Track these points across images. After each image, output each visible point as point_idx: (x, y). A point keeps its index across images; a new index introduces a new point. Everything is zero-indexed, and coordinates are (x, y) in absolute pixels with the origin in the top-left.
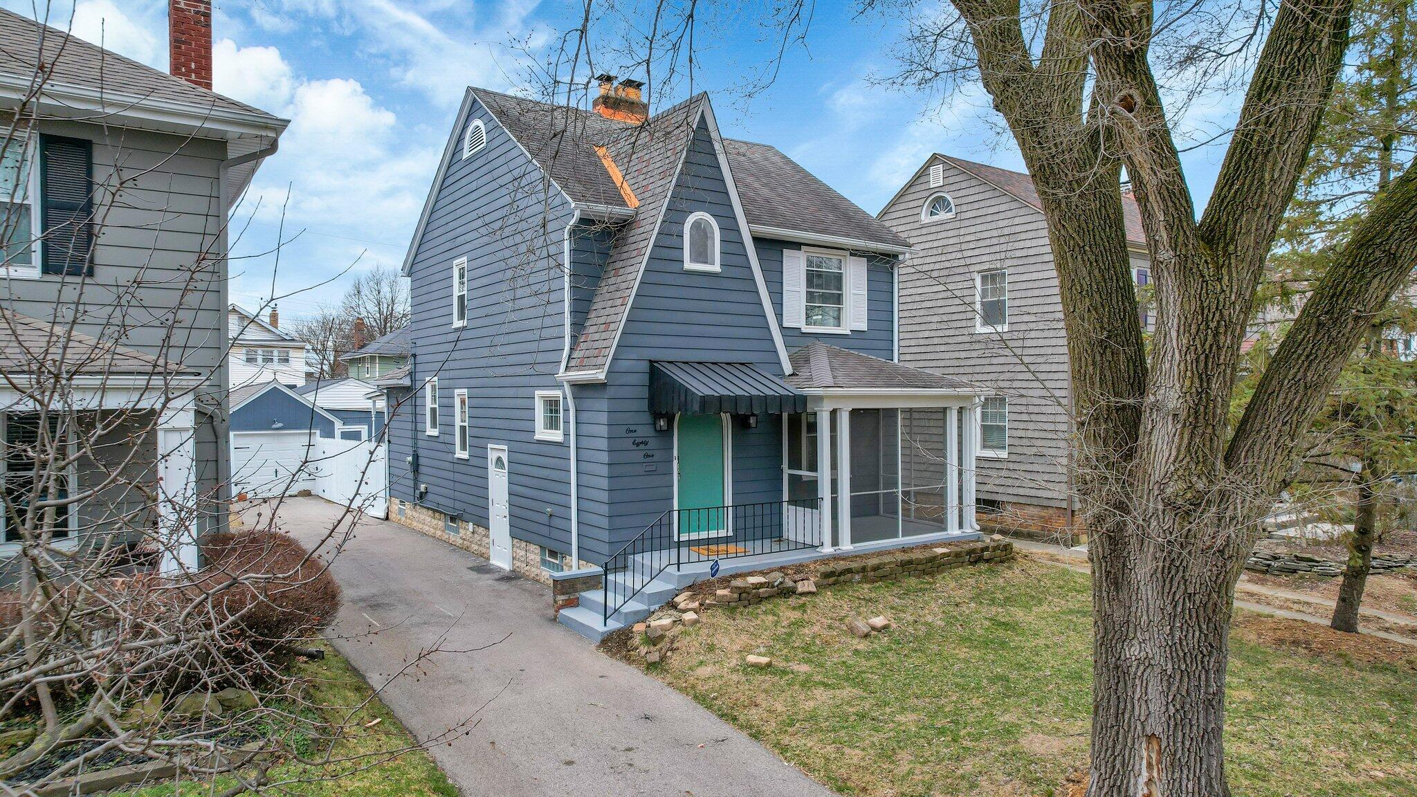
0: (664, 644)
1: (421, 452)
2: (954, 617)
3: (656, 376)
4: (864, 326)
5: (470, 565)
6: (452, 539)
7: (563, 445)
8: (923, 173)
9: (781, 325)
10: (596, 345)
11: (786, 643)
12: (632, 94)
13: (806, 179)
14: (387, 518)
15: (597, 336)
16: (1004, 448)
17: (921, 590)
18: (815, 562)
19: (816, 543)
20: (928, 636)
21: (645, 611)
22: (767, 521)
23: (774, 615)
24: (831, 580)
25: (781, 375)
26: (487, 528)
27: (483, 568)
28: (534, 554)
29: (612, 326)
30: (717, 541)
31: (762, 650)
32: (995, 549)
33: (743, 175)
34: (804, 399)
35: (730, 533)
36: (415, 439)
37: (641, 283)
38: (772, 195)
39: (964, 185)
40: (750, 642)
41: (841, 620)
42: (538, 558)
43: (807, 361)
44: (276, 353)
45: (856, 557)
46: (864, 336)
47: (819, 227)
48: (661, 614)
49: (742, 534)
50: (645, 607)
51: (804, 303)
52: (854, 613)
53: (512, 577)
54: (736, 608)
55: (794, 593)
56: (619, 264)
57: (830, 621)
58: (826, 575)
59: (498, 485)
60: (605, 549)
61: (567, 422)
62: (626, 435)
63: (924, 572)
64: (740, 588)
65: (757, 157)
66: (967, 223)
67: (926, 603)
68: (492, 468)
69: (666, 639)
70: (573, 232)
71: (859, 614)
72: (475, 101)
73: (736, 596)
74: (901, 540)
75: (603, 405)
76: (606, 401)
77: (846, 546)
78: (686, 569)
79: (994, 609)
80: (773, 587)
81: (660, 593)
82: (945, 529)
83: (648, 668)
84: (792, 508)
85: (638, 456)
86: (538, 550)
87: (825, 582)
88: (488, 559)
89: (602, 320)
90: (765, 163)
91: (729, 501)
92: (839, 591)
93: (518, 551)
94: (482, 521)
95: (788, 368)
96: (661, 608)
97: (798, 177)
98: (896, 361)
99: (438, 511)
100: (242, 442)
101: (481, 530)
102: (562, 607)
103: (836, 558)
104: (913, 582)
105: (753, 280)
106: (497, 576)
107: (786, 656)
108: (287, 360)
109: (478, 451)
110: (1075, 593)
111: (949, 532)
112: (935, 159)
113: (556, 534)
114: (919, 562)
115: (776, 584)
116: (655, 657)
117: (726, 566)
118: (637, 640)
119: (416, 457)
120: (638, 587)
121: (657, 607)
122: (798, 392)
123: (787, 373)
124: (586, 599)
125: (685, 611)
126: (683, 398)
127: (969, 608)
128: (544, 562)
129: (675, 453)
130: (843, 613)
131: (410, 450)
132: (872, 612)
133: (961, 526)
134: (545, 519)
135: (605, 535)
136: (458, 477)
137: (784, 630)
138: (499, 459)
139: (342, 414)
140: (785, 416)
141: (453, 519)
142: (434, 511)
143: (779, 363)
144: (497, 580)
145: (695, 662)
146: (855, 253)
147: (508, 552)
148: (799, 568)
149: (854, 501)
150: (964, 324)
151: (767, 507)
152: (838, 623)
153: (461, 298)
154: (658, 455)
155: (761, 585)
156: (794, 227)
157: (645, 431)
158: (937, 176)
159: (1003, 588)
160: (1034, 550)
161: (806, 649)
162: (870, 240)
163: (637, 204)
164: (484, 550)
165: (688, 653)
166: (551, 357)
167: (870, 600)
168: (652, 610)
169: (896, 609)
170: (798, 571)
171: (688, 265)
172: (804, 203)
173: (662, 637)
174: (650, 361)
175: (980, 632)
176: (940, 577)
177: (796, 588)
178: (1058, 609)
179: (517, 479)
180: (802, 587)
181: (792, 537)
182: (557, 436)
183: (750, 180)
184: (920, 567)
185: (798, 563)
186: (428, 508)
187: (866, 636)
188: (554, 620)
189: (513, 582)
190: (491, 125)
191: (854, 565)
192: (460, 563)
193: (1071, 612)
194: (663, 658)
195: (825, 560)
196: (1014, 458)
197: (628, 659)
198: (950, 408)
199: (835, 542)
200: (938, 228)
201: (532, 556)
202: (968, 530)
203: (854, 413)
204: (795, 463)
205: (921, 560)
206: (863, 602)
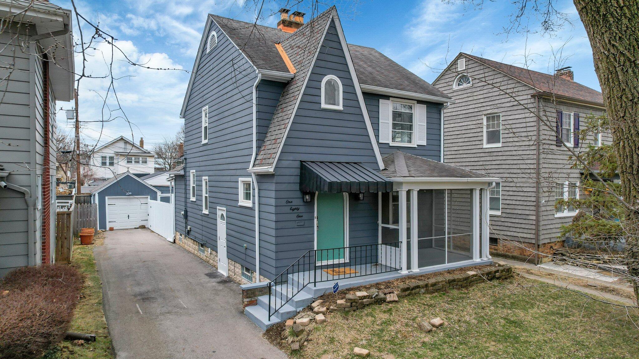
0: (303, 336)
1: (188, 209)
2: (483, 317)
3: (304, 168)
4: (424, 143)
5: (207, 272)
6: (201, 256)
7: (252, 209)
8: (455, 63)
9: (378, 142)
10: (269, 152)
11: (380, 337)
12: (298, 19)
13: (392, 64)
14: (174, 242)
15: (270, 147)
16: (499, 209)
17: (460, 298)
18: (397, 280)
19: (398, 267)
20: (468, 331)
21: (293, 312)
22: (369, 254)
23: (372, 316)
24: (407, 293)
25: (378, 169)
26: (217, 252)
27: (213, 275)
28: (238, 269)
29: (278, 141)
30: (339, 265)
31: (364, 342)
32: (502, 271)
33: (358, 61)
34: (391, 184)
35: (347, 261)
36: (186, 202)
37: (295, 115)
38: (374, 71)
39: (477, 69)
40: (357, 336)
41: (413, 320)
42: (240, 272)
43: (393, 162)
44: (141, 159)
45: (421, 276)
46: (425, 148)
47: (399, 87)
48: (303, 314)
49: (354, 261)
50: (294, 309)
51: (391, 129)
52: (421, 314)
53: (226, 281)
54: (349, 311)
55: (385, 301)
56: (284, 105)
57: (406, 321)
58: (404, 290)
59: (222, 228)
60: (273, 271)
61: (254, 196)
62: (286, 204)
63: (462, 287)
64: (351, 300)
65: (366, 53)
66: (478, 89)
67: (465, 307)
68: (219, 220)
69: (305, 333)
70: (257, 87)
71: (424, 315)
72: (212, 22)
73: (349, 304)
74: (447, 265)
75: (273, 187)
76: (274, 185)
77: (416, 270)
78: (320, 286)
79: (505, 311)
80: (372, 298)
81: (303, 301)
82: (471, 258)
83: (291, 353)
84: (384, 246)
85: (294, 216)
86: (240, 267)
87: (404, 294)
88: (217, 269)
89: (273, 137)
90: (370, 56)
91: (347, 244)
92: (412, 299)
93: (231, 266)
94: (215, 248)
95: (382, 166)
96: (304, 309)
97: (388, 63)
98: (442, 161)
99: (196, 241)
100: (112, 202)
101: (214, 253)
102: (247, 305)
103: (410, 277)
104: (455, 292)
105: (362, 115)
106: (219, 280)
107: (379, 347)
108: (146, 162)
109: (213, 210)
110: (552, 300)
111: (474, 260)
112: (461, 55)
113: (249, 259)
114: (459, 280)
115: (373, 296)
116: (296, 346)
117: (343, 283)
118: (287, 332)
119: (186, 212)
120: (290, 296)
121: (301, 309)
122: (388, 180)
123: (381, 168)
124: (261, 301)
125: (317, 313)
126: (319, 183)
127: (490, 310)
128: (243, 274)
129: (316, 215)
130: (415, 315)
131: (183, 208)
132: (432, 314)
133: (481, 257)
134: (243, 250)
135: (273, 263)
136: (204, 223)
137: (378, 327)
138: (222, 215)
139: (161, 188)
140: (380, 194)
141: (202, 246)
142: (194, 241)
143: (377, 163)
144: (219, 282)
145: (321, 351)
146: (420, 102)
147: (226, 265)
148: (388, 284)
149: (420, 242)
150: (477, 143)
151: (369, 248)
152: (411, 321)
153: (206, 128)
154: (305, 216)
155: (365, 297)
156: (386, 87)
157: (297, 202)
158: (462, 65)
159: (509, 296)
160: (517, 266)
161: (392, 342)
162: (428, 94)
163: (295, 71)
164: (215, 264)
165: (317, 344)
166: (246, 159)
167: (431, 305)
168: (298, 311)
169: (447, 312)
170: (387, 287)
171: (324, 106)
172: (391, 75)
173: (302, 331)
174: (301, 161)
175: (500, 328)
176: (471, 289)
177: (386, 298)
178: (544, 311)
179: (230, 226)
180: (389, 298)
181: (384, 263)
182: (249, 204)
183: (361, 63)
184: (460, 283)
185: (387, 280)
186: (191, 239)
187: (430, 331)
188: (242, 312)
189: (227, 285)
190: (220, 33)
191: (421, 283)
192: (203, 270)
193: (553, 313)
194: (302, 347)
195: (403, 279)
196: (504, 215)
197: (280, 346)
198: (475, 189)
199: (409, 267)
200: (463, 92)
201: (237, 270)
202: (485, 259)
203: (421, 192)
204: (385, 220)
205: (460, 279)
206: (427, 307)
